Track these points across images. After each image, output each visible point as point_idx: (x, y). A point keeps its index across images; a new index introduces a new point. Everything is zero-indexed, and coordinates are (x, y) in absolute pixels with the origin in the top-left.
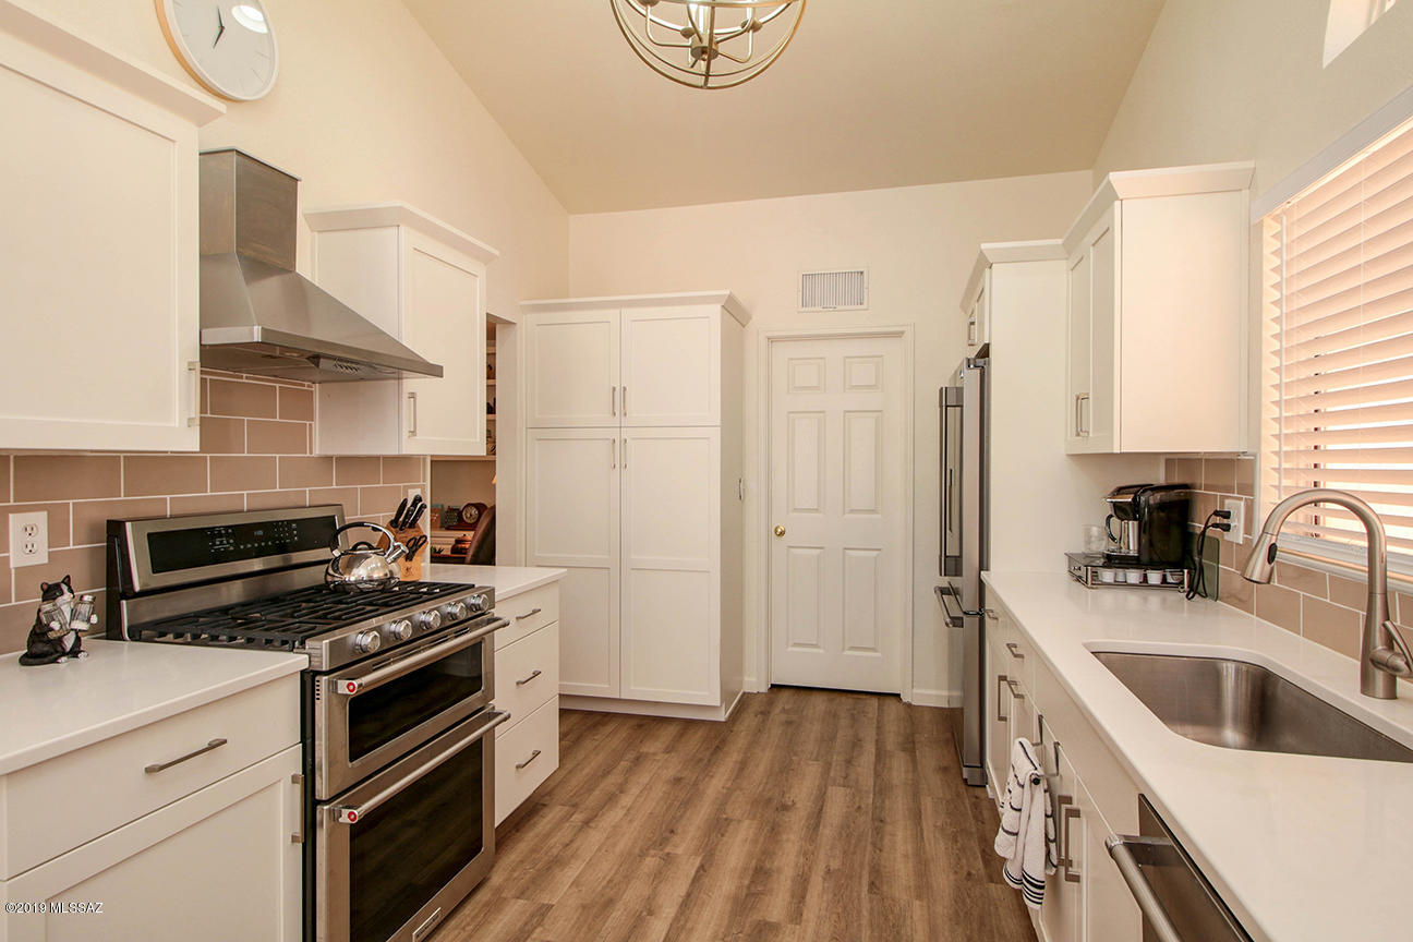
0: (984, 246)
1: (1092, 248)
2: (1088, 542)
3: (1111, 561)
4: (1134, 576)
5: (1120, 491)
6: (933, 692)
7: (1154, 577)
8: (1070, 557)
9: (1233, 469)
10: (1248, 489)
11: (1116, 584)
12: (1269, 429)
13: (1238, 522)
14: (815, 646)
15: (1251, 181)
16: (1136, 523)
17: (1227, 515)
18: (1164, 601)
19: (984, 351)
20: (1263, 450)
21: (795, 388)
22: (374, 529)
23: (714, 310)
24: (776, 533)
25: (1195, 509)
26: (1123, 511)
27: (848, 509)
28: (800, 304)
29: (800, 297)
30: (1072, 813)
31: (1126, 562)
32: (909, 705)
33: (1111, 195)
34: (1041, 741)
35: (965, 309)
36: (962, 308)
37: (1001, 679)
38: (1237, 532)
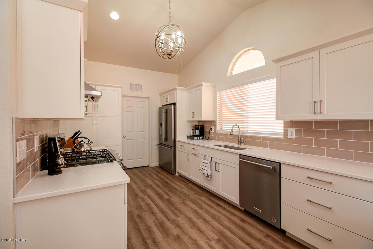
0: (177, 87)
1: (195, 91)
3: (195, 136)
4: (198, 138)
5: (195, 126)
6: (155, 164)
7: (201, 138)
8: (188, 136)
9: (213, 123)
10: (215, 125)
11: (197, 139)
12: (218, 118)
15: (215, 86)
17: (212, 128)
18: (200, 141)
19: (174, 104)
20: (217, 120)
21: (128, 107)
22: (85, 138)
23: (120, 89)
24: (124, 137)
25: (205, 128)
26: (197, 129)
27: (138, 131)
28: (130, 89)
29: (129, 88)
30: (219, 164)
31: (197, 136)
32: (151, 167)
33: (201, 85)
34: (205, 159)
35: (161, 95)
36: (159, 94)
37: (188, 154)
38: (213, 131)
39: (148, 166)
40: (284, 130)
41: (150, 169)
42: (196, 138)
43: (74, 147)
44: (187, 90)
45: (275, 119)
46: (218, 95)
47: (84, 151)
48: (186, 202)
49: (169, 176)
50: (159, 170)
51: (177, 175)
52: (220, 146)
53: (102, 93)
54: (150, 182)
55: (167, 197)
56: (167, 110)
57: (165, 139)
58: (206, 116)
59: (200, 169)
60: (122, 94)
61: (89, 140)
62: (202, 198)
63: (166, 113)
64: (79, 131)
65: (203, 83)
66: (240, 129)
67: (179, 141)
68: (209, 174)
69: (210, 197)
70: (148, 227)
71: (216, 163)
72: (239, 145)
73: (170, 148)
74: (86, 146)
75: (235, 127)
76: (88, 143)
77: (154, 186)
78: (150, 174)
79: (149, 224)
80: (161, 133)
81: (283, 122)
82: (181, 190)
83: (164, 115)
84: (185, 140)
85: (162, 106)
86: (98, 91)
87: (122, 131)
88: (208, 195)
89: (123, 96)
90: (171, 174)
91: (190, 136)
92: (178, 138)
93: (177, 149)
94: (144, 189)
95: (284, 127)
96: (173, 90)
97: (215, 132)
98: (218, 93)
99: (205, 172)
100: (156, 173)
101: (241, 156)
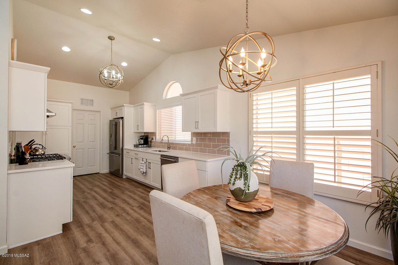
0: (125, 104)
1: (139, 109)
2: (137, 143)
3: (140, 144)
4: (143, 146)
5: (141, 136)
6: (106, 171)
7: (145, 146)
8: (134, 145)
9: (154, 134)
10: (155, 136)
12: (157, 130)
13: (154, 139)
14: (82, 167)
15: (155, 106)
16: (143, 140)
19: (122, 118)
20: (157, 132)
21: (78, 119)
22: (40, 145)
23: (70, 105)
24: (74, 147)
25: (149, 138)
26: (141, 139)
27: (89, 141)
28: (80, 104)
29: (80, 102)
30: (150, 163)
31: (142, 145)
32: (101, 174)
33: (143, 104)
34: (143, 161)
35: (112, 109)
36: (111, 109)
37: (132, 159)
38: (154, 140)
39: (99, 173)
40: (191, 138)
41: (100, 175)
42: (141, 146)
43: (31, 152)
44: (134, 107)
45: (181, 131)
46: (157, 113)
47: (39, 154)
48: (125, 192)
49: (117, 179)
50: (109, 175)
51: (124, 177)
52: (156, 151)
53: (56, 114)
54: (98, 183)
55: (111, 191)
56: (116, 123)
57: (114, 148)
58: (148, 128)
59: (139, 169)
60: (72, 108)
61: (43, 146)
62: (139, 189)
63: (116, 125)
64: (33, 140)
65: (145, 103)
66: (169, 138)
67: (126, 149)
68: (145, 171)
69: (145, 189)
70: (99, 234)
71: (149, 163)
72: (168, 150)
73: (118, 155)
74: (41, 151)
75: (164, 137)
76: (42, 149)
77: (101, 185)
78: (99, 178)
79: (99, 232)
80: (111, 143)
81: (191, 133)
82: (124, 186)
83: (114, 127)
84: (132, 148)
85: (113, 119)
86: (53, 113)
87: (72, 142)
88: (144, 188)
89: (73, 110)
90: (119, 177)
91: (136, 145)
92: (126, 147)
93: (124, 156)
94: (92, 187)
95: (191, 136)
96: (122, 107)
97: (155, 141)
98: (157, 111)
99: (141, 170)
100: (105, 177)
101: (162, 156)
